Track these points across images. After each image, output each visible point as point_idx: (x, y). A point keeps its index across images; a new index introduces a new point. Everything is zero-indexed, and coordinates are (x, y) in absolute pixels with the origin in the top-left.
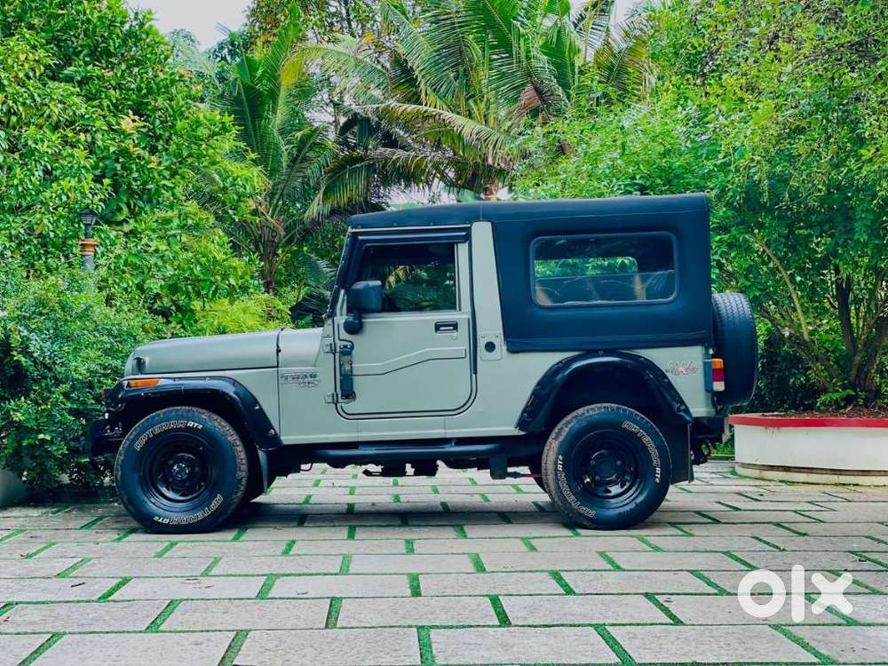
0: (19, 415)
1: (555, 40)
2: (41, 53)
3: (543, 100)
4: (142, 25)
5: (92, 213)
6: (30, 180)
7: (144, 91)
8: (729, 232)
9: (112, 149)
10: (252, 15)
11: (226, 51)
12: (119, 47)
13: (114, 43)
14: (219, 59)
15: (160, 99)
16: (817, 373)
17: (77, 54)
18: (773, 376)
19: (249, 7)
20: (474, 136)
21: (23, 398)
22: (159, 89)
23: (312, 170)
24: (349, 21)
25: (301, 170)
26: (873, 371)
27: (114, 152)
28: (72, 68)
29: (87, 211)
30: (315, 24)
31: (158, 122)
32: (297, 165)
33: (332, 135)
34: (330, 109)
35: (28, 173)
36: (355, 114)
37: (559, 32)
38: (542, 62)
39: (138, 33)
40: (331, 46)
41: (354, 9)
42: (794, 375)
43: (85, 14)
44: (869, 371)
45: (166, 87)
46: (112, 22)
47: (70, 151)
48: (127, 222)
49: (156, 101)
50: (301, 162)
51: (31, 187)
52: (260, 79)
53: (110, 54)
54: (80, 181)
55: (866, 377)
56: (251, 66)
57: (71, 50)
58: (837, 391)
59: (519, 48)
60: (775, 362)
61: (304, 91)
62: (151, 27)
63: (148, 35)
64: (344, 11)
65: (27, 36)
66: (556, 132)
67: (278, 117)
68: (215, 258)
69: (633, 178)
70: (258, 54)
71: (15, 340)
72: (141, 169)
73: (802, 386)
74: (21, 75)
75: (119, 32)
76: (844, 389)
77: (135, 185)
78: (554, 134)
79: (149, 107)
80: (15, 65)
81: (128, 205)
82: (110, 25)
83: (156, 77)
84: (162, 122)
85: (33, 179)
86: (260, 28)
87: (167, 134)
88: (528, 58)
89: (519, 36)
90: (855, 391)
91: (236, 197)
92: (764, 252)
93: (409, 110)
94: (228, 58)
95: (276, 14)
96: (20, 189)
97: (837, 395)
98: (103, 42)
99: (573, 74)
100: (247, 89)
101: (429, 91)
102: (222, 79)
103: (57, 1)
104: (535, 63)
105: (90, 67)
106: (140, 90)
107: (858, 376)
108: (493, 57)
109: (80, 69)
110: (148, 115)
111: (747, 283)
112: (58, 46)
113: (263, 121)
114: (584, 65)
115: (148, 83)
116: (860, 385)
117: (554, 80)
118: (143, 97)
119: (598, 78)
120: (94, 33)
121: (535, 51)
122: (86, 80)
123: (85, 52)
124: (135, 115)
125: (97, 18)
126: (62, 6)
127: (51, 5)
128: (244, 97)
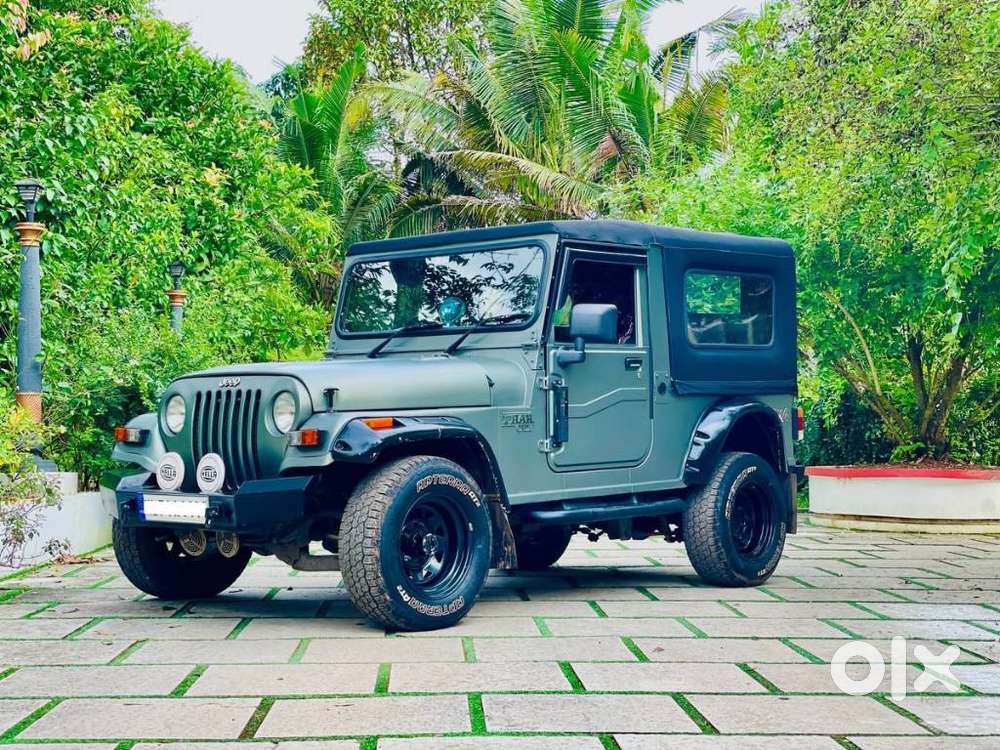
1: (633, 86)
2: (130, 108)
3: (621, 151)
4: (221, 75)
5: (182, 264)
6: (126, 233)
7: (224, 142)
8: (804, 289)
9: (197, 202)
10: (310, 47)
11: (279, 85)
12: (197, 96)
13: (193, 93)
14: (272, 93)
15: (240, 150)
16: (889, 427)
17: (157, 104)
18: (848, 431)
19: (306, 39)
20: (549, 184)
22: (239, 140)
23: (372, 214)
24: (411, 55)
25: (362, 213)
26: (943, 425)
27: (198, 205)
28: (153, 119)
29: (177, 263)
30: (376, 58)
31: (236, 173)
32: (358, 208)
33: (393, 176)
34: (391, 147)
35: (122, 227)
36: (419, 154)
37: (638, 78)
38: (620, 109)
39: (217, 82)
41: (416, 41)
42: (870, 429)
43: (166, 65)
44: (939, 424)
45: (246, 138)
46: (192, 74)
47: (160, 204)
48: (207, 273)
49: (236, 151)
50: (362, 205)
51: (126, 240)
52: (320, 117)
53: (188, 103)
54: (170, 233)
55: (936, 431)
56: (309, 104)
57: (151, 100)
58: (909, 444)
59: (598, 95)
60: (851, 416)
61: (364, 133)
62: (230, 77)
63: (227, 85)
64: (405, 43)
66: (637, 189)
67: (337, 157)
68: (292, 308)
70: (318, 90)
71: (144, 387)
72: (224, 222)
73: (878, 440)
74: (113, 129)
75: (198, 81)
76: (915, 441)
77: (217, 237)
78: (634, 192)
79: (230, 158)
80: (108, 119)
81: (209, 255)
82: (190, 75)
83: (236, 128)
84: (241, 173)
85: (128, 232)
86: (317, 61)
87: (244, 185)
88: (606, 105)
89: (597, 83)
90: (926, 444)
91: (314, 250)
92: (838, 308)
93: (483, 157)
94: (282, 92)
95: (335, 47)
96: (117, 242)
97: (908, 448)
98: (183, 92)
99: (653, 122)
100: (306, 128)
101: (502, 133)
102: (278, 115)
103: (139, 51)
104: (613, 111)
105: (170, 118)
106: (219, 140)
107: (928, 430)
108: (570, 104)
109: (161, 120)
110: (228, 166)
111: (821, 339)
112: (139, 97)
113: (322, 162)
114: (663, 113)
115: (227, 133)
116: (930, 438)
117: (633, 128)
118: (223, 147)
119: (675, 126)
120: (174, 83)
121: (614, 98)
122: (167, 131)
123: (164, 102)
124: (217, 166)
125: (178, 69)
126: (143, 56)
127: (133, 56)
128: (302, 136)
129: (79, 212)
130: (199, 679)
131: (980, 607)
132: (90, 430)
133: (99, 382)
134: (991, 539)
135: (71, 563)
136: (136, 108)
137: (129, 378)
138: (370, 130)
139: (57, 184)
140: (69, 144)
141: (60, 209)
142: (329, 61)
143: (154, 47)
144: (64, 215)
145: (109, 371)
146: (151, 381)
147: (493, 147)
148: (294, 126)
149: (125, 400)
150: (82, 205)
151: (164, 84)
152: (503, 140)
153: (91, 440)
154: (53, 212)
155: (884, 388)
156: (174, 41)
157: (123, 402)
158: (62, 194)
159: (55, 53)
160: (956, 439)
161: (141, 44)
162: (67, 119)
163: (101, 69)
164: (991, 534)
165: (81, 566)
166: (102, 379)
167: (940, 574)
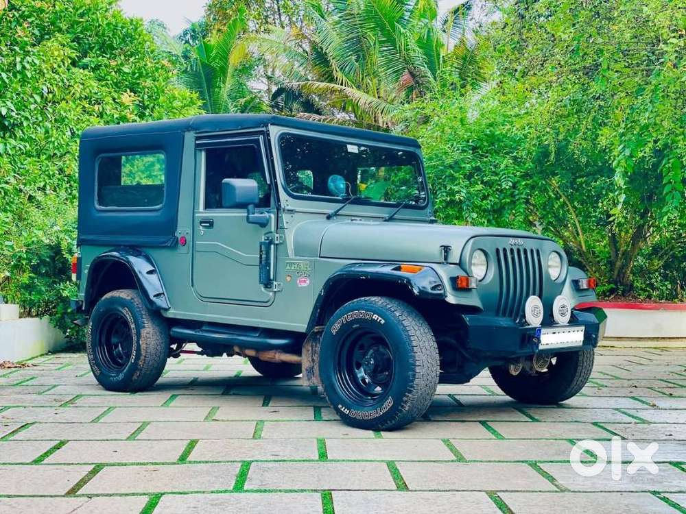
0: (67, 292)
1: (426, 36)
2: (68, 51)
3: (416, 82)
4: (136, 29)
6: (63, 138)
7: (137, 75)
9: (115, 116)
10: (209, 10)
11: (189, 36)
12: (119, 44)
13: (117, 41)
14: (184, 42)
15: (148, 81)
16: (592, 274)
17: (91, 49)
19: (206, 4)
20: (367, 105)
21: (68, 282)
22: (147, 74)
24: (280, 15)
26: (628, 272)
27: (117, 118)
28: (88, 59)
30: (255, 17)
31: (146, 97)
33: (266, 99)
34: (265, 80)
35: (61, 133)
37: (429, 32)
38: (417, 55)
39: (133, 34)
40: (266, 36)
41: (283, 6)
43: (98, 21)
44: (626, 271)
45: (153, 72)
46: (115, 28)
47: (88, 117)
49: (146, 82)
51: (63, 143)
52: (214, 59)
53: (113, 48)
55: (624, 276)
56: (206, 49)
57: (87, 46)
58: (605, 285)
59: (401, 43)
61: (245, 69)
62: (142, 30)
63: (140, 36)
64: (276, 7)
65: (60, 39)
67: (225, 88)
69: (468, 142)
70: (213, 40)
71: (64, 245)
74: (55, 66)
75: (119, 33)
76: (609, 283)
79: (141, 86)
80: (51, 59)
83: (146, 65)
84: (149, 97)
85: (64, 137)
86: (214, 19)
87: (152, 105)
89: (401, 34)
90: (617, 285)
92: (557, 191)
93: (321, 87)
94: (191, 41)
95: (226, 10)
96: (56, 144)
97: (605, 288)
98: (109, 40)
99: (439, 62)
100: (204, 66)
101: (338, 69)
102: (186, 57)
103: (79, 12)
104: (412, 54)
105: (100, 58)
106: (134, 73)
107: (618, 275)
108: (382, 49)
109: (93, 60)
110: (140, 92)
111: (544, 213)
112: (78, 43)
113: (216, 90)
114: (446, 55)
115: (140, 69)
116: (620, 281)
117: (426, 66)
118: (136, 79)
119: (455, 65)
120: (103, 35)
121: (413, 44)
122: (97, 67)
123: (97, 48)
124: (131, 92)
125: (106, 24)
126: (82, 16)
127: (75, 15)
128: (201, 71)
129: (25, 124)
130: (58, 450)
131: (631, 400)
132: (26, 275)
133: (33, 242)
134: (658, 351)
135: (9, 367)
136: (72, 51)
137: (54, 239)
138: (251, 67)
139: (9, 103)
140: (19, 77)
141: (12, 121)
142: (222, 20)
143: (90, 10)
144: (14, 125)
145: (40, 233)
146: (70, 241)
147: (332, 79)
148: (197, 65)
149: (52, 254)
150: (27, 119)
151: (97, 35)
152: (339, 74)
153: (27, 282)
154: (7, 123)
155: (589, 247)
156: (104, 5)
157: (50, 256)
158: (12, 111)
159: (20, 12)
160: (637, 282)
161: (81, 7)
162: (18, 59)
163: (53, 24)
164: (659, 348)
165: (14, 369)
166: (34, 239)
167: (612, 376)
